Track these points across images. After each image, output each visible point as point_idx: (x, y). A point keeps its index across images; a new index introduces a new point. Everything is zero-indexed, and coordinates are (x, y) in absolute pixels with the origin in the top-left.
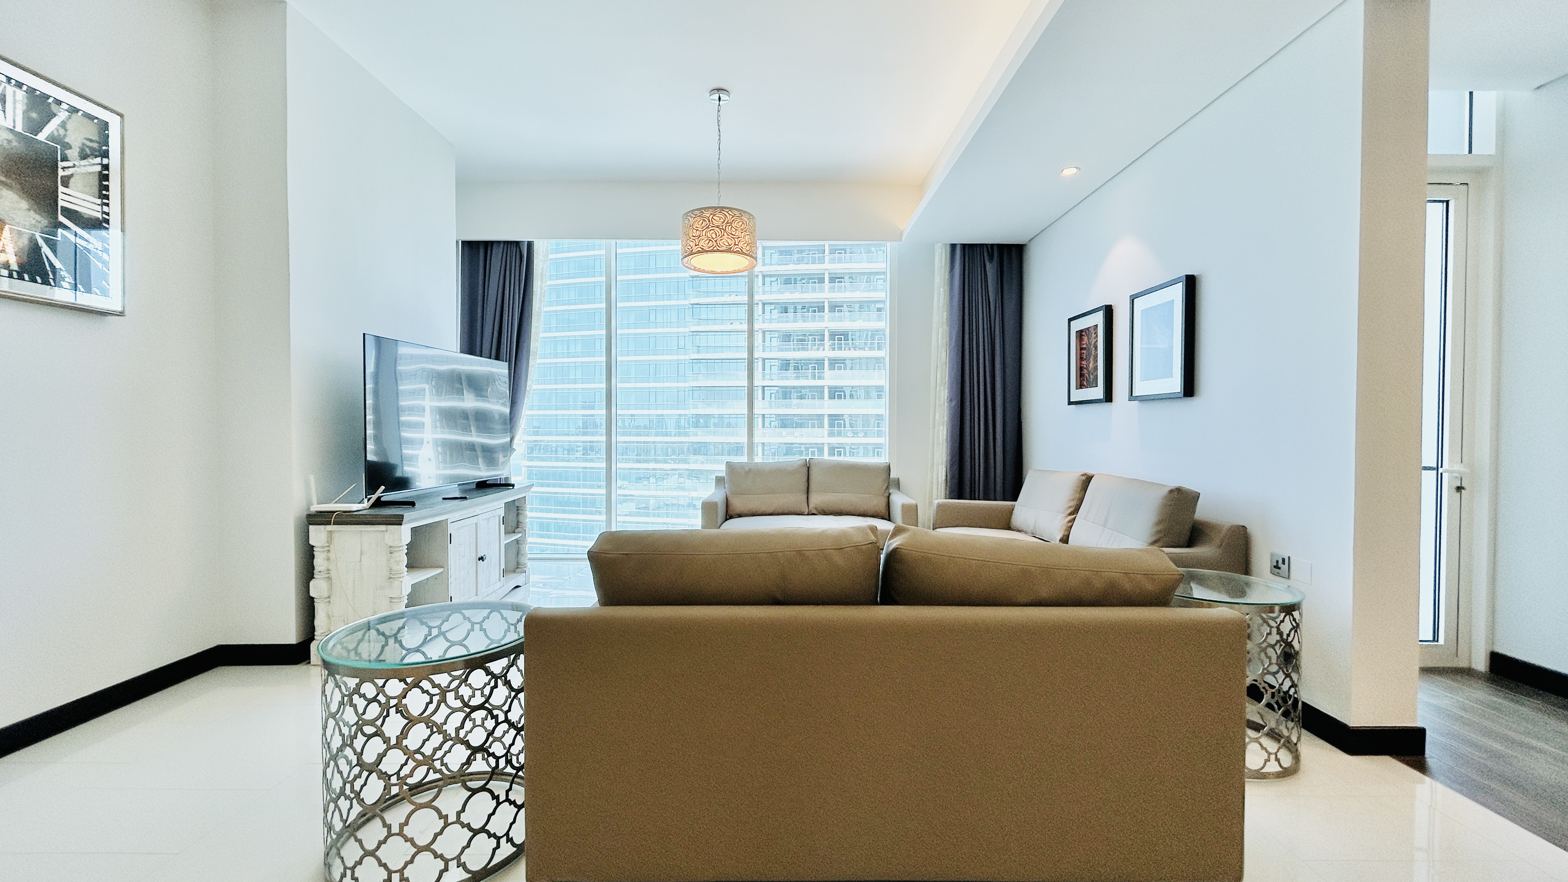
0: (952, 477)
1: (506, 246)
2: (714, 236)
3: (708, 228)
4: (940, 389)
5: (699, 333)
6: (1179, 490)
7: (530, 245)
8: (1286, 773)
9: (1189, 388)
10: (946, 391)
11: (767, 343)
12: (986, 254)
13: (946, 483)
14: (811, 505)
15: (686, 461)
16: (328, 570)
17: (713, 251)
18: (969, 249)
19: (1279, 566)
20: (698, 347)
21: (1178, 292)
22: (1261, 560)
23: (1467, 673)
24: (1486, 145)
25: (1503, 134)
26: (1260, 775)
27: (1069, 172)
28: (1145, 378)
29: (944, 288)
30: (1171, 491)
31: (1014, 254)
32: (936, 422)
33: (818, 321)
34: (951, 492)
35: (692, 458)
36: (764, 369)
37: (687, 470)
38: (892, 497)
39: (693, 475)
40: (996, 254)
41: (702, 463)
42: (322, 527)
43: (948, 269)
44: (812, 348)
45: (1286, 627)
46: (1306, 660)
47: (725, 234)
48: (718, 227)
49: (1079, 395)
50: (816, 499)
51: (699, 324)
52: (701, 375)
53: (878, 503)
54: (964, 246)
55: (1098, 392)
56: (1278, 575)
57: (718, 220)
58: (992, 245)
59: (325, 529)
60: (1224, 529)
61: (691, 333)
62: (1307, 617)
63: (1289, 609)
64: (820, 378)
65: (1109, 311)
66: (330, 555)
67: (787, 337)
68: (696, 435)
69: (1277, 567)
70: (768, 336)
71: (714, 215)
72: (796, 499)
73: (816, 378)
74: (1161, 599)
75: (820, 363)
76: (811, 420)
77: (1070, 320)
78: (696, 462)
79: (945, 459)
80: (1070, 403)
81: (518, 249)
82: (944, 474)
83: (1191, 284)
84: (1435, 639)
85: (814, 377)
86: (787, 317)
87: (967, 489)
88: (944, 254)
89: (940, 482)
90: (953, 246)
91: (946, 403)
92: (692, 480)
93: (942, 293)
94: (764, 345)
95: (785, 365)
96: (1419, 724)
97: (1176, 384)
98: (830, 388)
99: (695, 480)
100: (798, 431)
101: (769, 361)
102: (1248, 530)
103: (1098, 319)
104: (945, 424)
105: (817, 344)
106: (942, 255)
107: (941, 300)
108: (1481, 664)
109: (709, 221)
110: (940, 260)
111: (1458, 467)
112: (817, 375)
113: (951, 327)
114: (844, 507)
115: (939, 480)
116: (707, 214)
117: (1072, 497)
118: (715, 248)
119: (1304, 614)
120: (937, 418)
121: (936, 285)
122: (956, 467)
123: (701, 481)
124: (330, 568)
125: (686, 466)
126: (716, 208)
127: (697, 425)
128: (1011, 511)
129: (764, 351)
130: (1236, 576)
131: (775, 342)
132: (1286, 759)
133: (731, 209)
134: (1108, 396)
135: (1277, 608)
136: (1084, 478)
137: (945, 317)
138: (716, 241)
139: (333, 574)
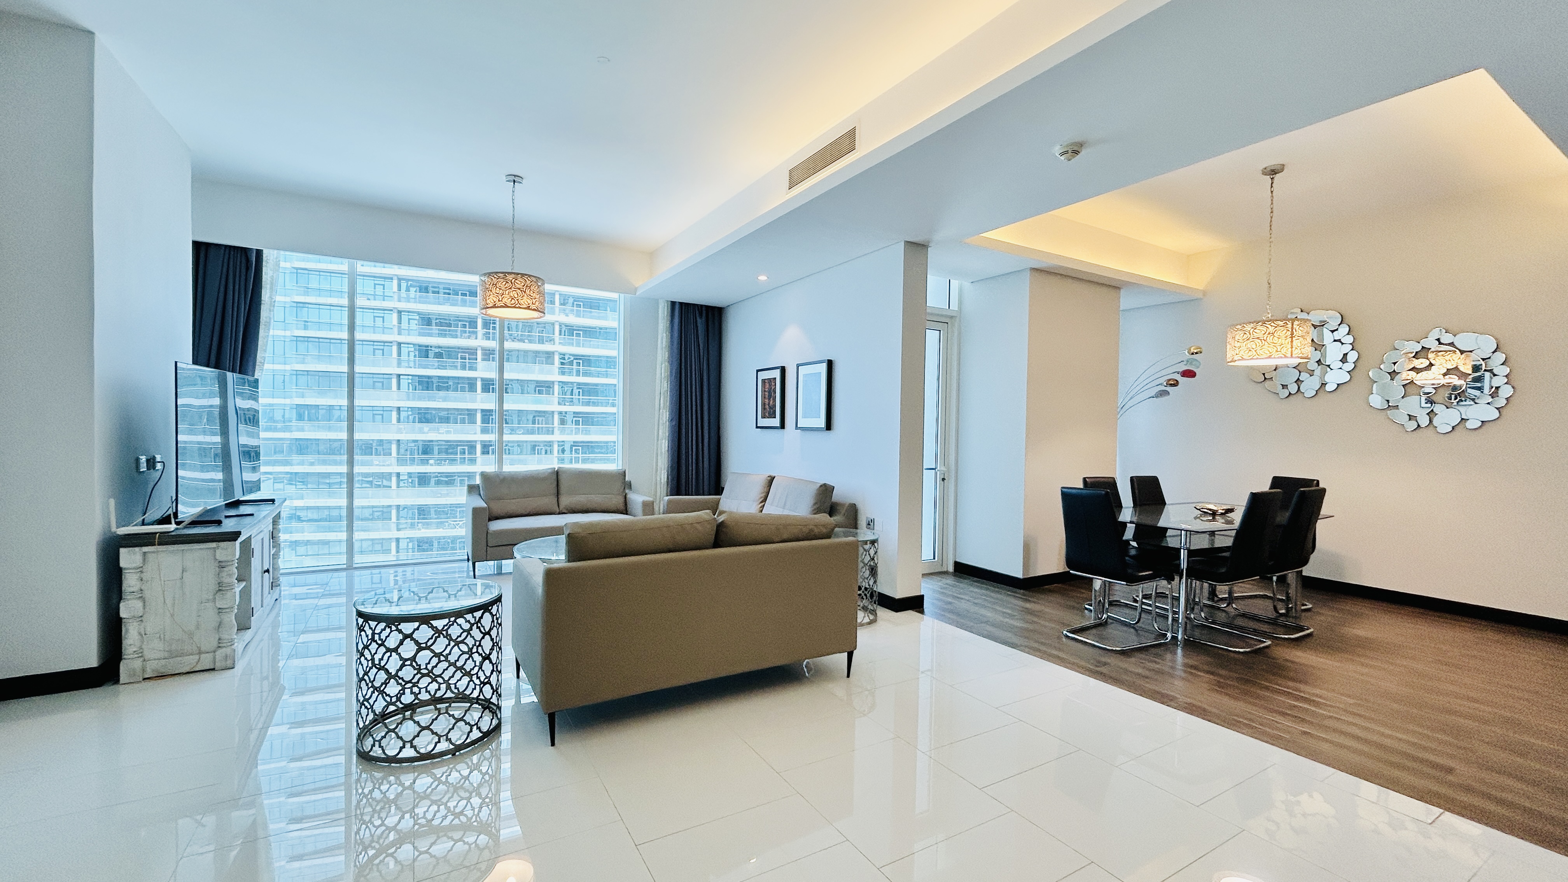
0: (672, 480)
1: (227, 251)
2: (516, 296)
3: (511, 288)
4: (663, 412)
5: (307, 305)
6: (825, 485)
7: (259, 253)
8: (871, 622)
9: (829, 426)
10: (668, 413)
11: (404, 325)
12: (697, 312)
13: (668, 485)
14: (561, 507)
15: (287, 463)
16: (141, 590)
17: (515, 307)
18: (685, 306)
19: (870, 524)
20: (306, 321)
21: (824, 366)
22: (862, 522)
23: (946, 573)
24: (954, 306)
25: (960, 303)
26: (862, 625)
27: (763, 278)
28: (804, 417)
29: (666, 333)
30: (821, 486)
31: (716, 314)
32: (660, 436)
33: (470, 307)
34: (671, 491)
35: (296, 458)
36: (399, 354)
37: (287, 473)
38: (628, 496)
39: (297, 479)
40: (704, 312)
41: (312, 464)
42: (137, 549)
43: (669, 318)
44: (461, 335)
45: (872, 552)
46: (880, 570)
47: (525, 295)
48: (519, 289)
49: (763, 422)
50: (565, 501)
51: (306, 294)
52: (309, 357)
53: (617, 501)
54: (681, 304)
55: (776, 422)
56: (869, 528)
57: (520, 283)
58: (702, 306)
59: (140, 550)
60: (847, 505)
61: (295, 305)
62: (880, 545)
63: (873, 542)
64: (471, 369)
65: (783, 370)
66: (143, 575)
67: (427, 320)
68: (302, 430)
69: (869, 524)
70: (405, 318)
71: (516, 279)
72: (548, 501)
73: (467, 369)
74: (828, 536)
75: (472, 352)
76: (461, 414)
77: (758, 371)
78: (302, 463)
79: (666, 466)
80: (757, 427)
81: (243, 257)
82: (666, 476)
83: (830, 364)
84: (934, 559)
85: (464, 368)
86: (427, 297)
87: (683, 488)
88: (666, 307)
89: (663, 484)
90: (673, 303)
91: (667, 422)
92: (296, 485)
93: (665, 337)
94: (399, 327)
95: (424, 351)
96: (922, 594)
97: (822, 423)
98: (483, 380)
99: (300, 485)
100: (444, 427)
101: (407, 345)
102: (857, 506)
103: (777, 374)
104: (667, 439)
105: (467, 332)
106: (664, 308)
107: (664, 343)
108: (951, 569)
109: (512, 283)
110: (663, 312)
111: (943, 468)
112: (467, 365)
113: (671, 363)
114: (590, 506)
115: (662, 481)
116: (510, 277)
117: (763, 491)
118: (517, 306)
119: (879, 545)
120: (660, 433)
121: (660, 331)
122: (675, 471)
123: (310, 486)
124: (142, 588)
125: (288, 469)
126: (518, 274)
127: (300, 417)
128: (718, 503)
129: (399, 334)
130: (851, 530)
131: (414, 325)
132: (872, 617)
133: (530, 276)
134: (783, 426)
135: (868, 542)
136: (769, 478)
137: (667, 356)
138: (517, 300)
139: (147, 594)
